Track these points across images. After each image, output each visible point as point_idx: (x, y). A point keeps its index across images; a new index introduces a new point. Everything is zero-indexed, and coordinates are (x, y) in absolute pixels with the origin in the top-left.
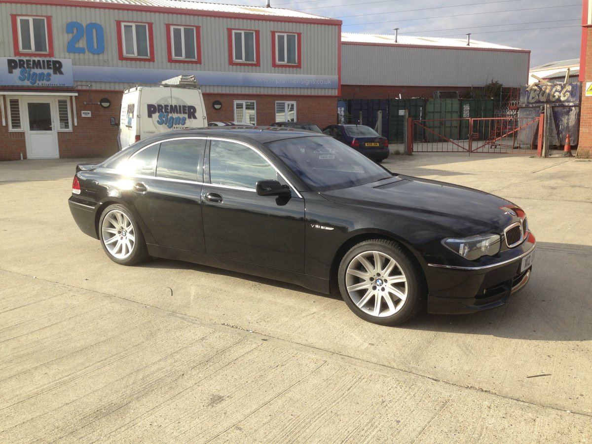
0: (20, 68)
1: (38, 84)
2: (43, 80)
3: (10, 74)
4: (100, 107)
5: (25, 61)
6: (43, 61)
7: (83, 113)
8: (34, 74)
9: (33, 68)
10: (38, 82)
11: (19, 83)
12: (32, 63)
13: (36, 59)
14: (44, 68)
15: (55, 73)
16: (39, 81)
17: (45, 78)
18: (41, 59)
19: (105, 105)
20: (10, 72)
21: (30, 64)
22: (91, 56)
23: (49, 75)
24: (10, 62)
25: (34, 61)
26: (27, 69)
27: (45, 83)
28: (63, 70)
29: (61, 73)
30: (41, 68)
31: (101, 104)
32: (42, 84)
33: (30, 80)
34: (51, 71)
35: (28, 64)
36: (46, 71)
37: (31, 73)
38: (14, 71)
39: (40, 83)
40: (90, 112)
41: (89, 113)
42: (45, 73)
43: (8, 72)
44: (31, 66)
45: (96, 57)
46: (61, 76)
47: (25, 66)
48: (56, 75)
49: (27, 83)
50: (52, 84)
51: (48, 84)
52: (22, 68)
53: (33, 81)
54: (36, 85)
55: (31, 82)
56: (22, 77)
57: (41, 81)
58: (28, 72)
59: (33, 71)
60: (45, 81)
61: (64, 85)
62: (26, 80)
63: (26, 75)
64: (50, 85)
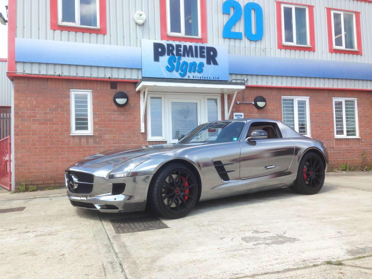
0: (168, 55)
1: (189, 77)
2: (194, 72)
3: (156, 63)
4: (254, 107)
5: (175, 46)
6: (196, 47)
7: (236, 115)
8: (185, 63)
9: (184, 56)
10: (188, 74)
11: (166, 75)
12: (182, 49)
13: (188, 44)
14: (197, 56)
15: (209, 63)
16: (190, 72)
17: (197, 69)
18: (193, 44)
19: (261, 104)
20: (156, 59)
21: (180, 51)
23: (201, 65)
24: (157, 46)
25: (185, 47)
26: (177, 57)
27: (197, 75)
28: (217, 59)
29: (215, 63)
30: (192, 56)
31: (256, 105)
32: (194, 77)
33: (180, 72)
34: (204, 61)
35: (178, 51)
36: (198, 60)
37: (181, 62)
38: (161, 58)
39: (190, 75)
40: (242, 114)
41: (241, 116)
42: (198, 63)
43: (153, 59)
44: (182, 53)
45: (253, 44)
46: (216, 66)
47: (175, 52)
48: (209, 66)
49: (176, 75)
50: (205, 78)
51: (200, 77)
52: (171, 55)
53: (182, 73)
54: (186, 77)
55: (180, 74)
56: (170, 67)
57: (192, 72)
58: (177, 60)
59: (183, 59)
60: (196, 72)
61: (218, 78)
62: (174, 72)
63: (175, 64)
64: (202, 78)
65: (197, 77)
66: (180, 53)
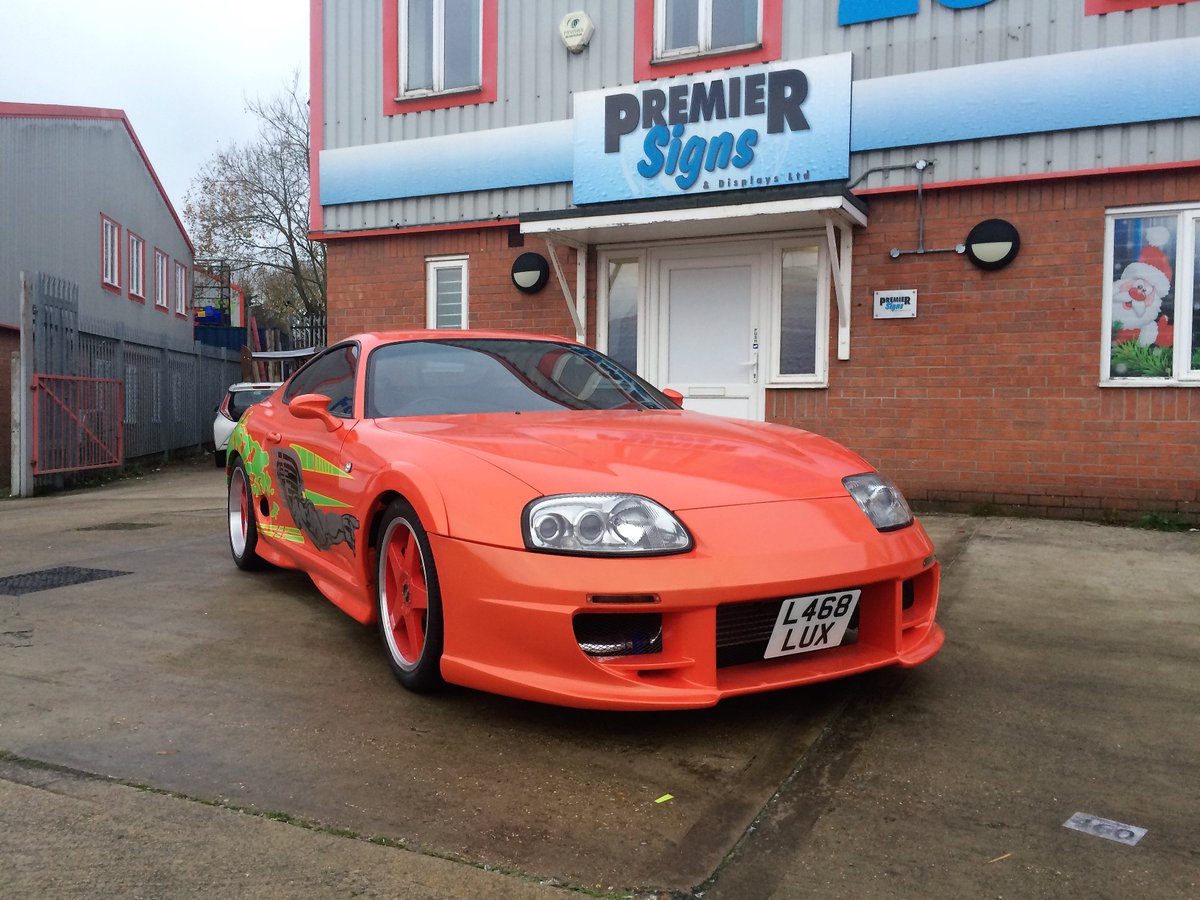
0: (647, 125)
1: (706, 185)
2: (724, 167)
3: (613, 157)
4: (967, 265)
5: (667, 93)
6: (735, 82)
7: (882, 301)
8: (697, 142)
9: (695, 119)
10: (705, 175)
11: (640, 188)
12: (689, 99)
13: (706, 79)
14: (735, 113)
15: (775, 128)
16: (711, 169)
17: (735, 153)
18: (722, 75)
19: (992, 251)
20: (612, 146)
21: (684, 104)
22: (945, 19)
23: (751, 137)
24: (614, 104)
25: (699, 87)
26: (671, 128)
27: (733, 177)
28: (808, 109)
29: (800, 124)
30: (721, 116)
31: (969, 252)
32: (721, 183)
33: (679, 173)
34: (760, 123)
35: (677, 106)
36: (740, 125)
37: (685, 140)
38: (625, 140)
39: (710, 180)
40: (912, 294)
41: (907, 300)
42: (737, 136)
43: (603, 147)
44: (688, 111)
45: (969, 19)
46: (802, 135)
47: (666, 114)
48: (777, 138)
49: (666, 184)
50: (759, 181)
51: (744, 182)
52: (654, 125)
53: (686, 176)
54: (698, 188)
55: (680, 181)
56: (649, 162)
57: (718, 170)
58: (672, 138)
59: (692, 130)
60: (731, 167)
61: (807, 176)
62: (663, 175)
63: (666, 151)
64: (749, 182)
65: (732, 183)
66: (683, 111)
